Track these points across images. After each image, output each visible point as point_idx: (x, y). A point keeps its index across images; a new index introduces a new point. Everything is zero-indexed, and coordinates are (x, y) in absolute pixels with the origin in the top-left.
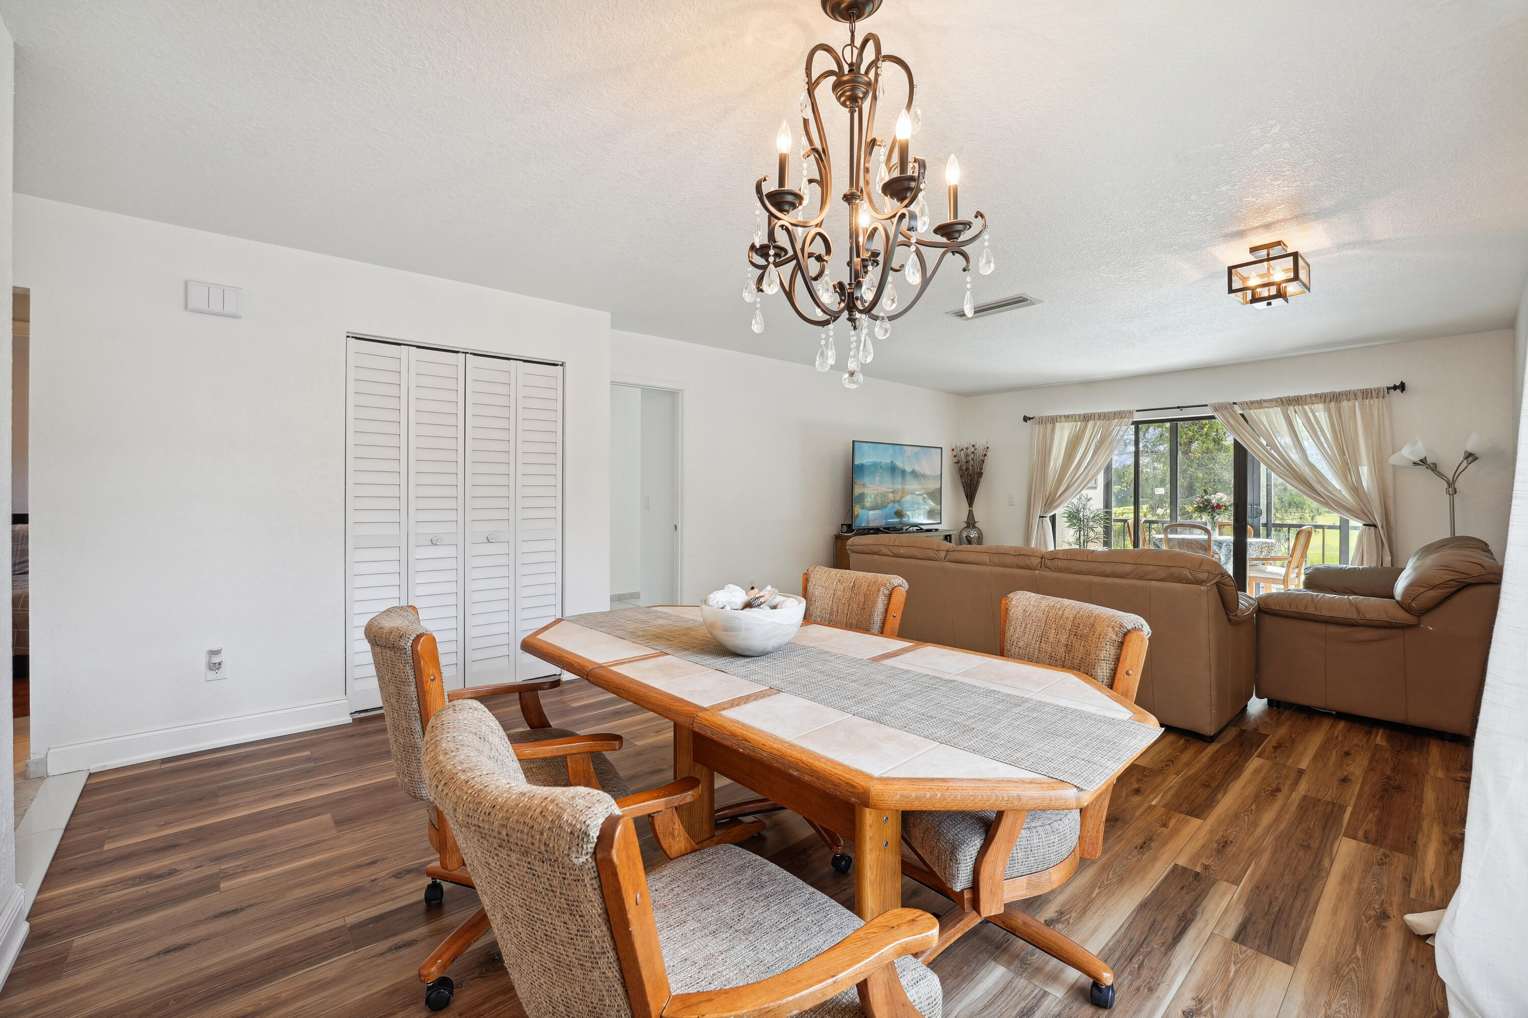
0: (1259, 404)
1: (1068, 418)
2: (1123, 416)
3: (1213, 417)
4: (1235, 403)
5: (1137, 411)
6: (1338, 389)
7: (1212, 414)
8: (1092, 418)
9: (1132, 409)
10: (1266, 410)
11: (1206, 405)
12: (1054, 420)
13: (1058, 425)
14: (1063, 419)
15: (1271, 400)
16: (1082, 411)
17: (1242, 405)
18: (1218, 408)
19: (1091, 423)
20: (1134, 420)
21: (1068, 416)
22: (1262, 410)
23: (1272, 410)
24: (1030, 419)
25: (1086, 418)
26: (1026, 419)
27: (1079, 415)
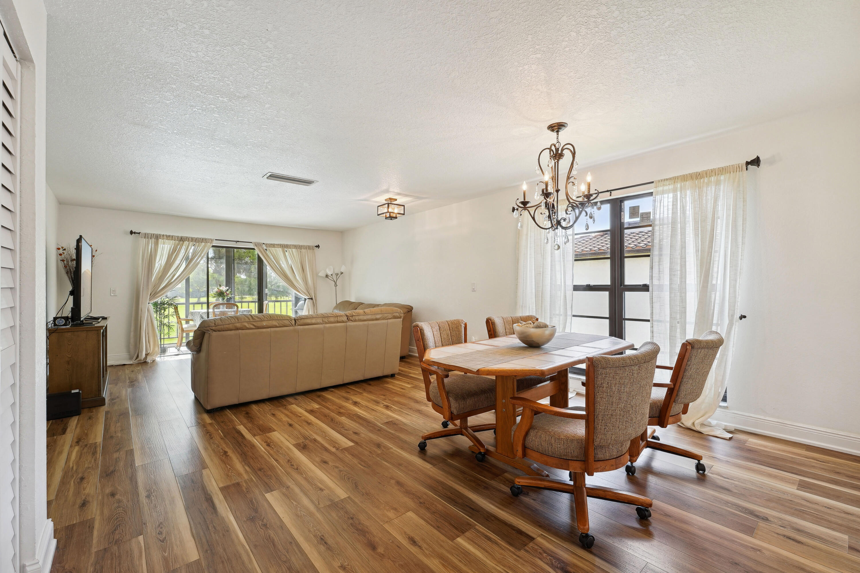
0: (273, 246)
1: (168, 237)
2: (208, 241)
3: (254, 249)
4: (264, 244)
5: (216, 240)
6: (301, 244)
7: (254, 247)
8: (187, 240)
9: (212, 238)
10: (276, 248)
11: (251, 243)
12: (157, 237)
13: (160, 240)
14: (165, 237)
15: (278, 245)
16: (180, 235)
17: (266, 245)
18: (256, 244)
19: (186, 243)
20: (213, 245)
21: (169, 236)
22: (274, 248)
23: (278, 249)
24: (135, 233)
25: (182, 239)
26: (132, 232)
27: (178, 237)
